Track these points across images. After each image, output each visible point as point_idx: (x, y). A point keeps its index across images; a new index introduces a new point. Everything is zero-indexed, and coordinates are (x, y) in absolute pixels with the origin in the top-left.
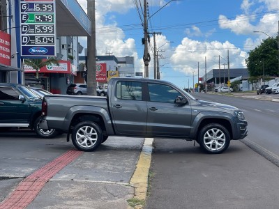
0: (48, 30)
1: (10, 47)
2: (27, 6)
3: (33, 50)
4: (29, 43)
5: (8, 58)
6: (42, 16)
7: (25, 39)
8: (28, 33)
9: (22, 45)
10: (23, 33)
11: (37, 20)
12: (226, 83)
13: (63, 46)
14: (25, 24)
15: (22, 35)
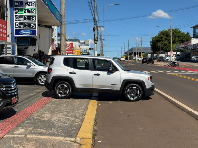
1: (6, 29)
2: (18, 3)
3: (23, 32)
4: (20, 27)
5: (5, 36)
6: (28, 10)
7: (17, 24)
8: (19, 21)
9: (15, 29)
10: (16, 20)
11: (25, 12)
12: (140, 55)
14: (17, 15)
15: (15, 22)
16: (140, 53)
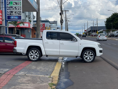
0: (19, 9)
1: (2, 16)
3: (12, 17)
4: (10, 14)
5: (1, 21)
6: (16, 3)
7: (9, 12)
8: (10, 10)
9: (7, 15)
10: (8, 10)
11: (14, 4)
13: (27, 16)
14: (8, 6)
15: (7, 11)
16: (96, 31)
